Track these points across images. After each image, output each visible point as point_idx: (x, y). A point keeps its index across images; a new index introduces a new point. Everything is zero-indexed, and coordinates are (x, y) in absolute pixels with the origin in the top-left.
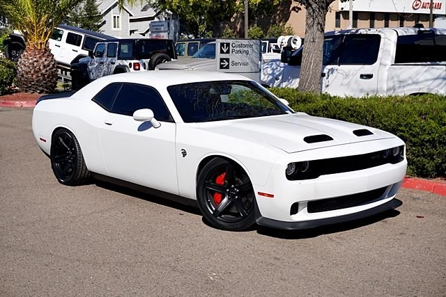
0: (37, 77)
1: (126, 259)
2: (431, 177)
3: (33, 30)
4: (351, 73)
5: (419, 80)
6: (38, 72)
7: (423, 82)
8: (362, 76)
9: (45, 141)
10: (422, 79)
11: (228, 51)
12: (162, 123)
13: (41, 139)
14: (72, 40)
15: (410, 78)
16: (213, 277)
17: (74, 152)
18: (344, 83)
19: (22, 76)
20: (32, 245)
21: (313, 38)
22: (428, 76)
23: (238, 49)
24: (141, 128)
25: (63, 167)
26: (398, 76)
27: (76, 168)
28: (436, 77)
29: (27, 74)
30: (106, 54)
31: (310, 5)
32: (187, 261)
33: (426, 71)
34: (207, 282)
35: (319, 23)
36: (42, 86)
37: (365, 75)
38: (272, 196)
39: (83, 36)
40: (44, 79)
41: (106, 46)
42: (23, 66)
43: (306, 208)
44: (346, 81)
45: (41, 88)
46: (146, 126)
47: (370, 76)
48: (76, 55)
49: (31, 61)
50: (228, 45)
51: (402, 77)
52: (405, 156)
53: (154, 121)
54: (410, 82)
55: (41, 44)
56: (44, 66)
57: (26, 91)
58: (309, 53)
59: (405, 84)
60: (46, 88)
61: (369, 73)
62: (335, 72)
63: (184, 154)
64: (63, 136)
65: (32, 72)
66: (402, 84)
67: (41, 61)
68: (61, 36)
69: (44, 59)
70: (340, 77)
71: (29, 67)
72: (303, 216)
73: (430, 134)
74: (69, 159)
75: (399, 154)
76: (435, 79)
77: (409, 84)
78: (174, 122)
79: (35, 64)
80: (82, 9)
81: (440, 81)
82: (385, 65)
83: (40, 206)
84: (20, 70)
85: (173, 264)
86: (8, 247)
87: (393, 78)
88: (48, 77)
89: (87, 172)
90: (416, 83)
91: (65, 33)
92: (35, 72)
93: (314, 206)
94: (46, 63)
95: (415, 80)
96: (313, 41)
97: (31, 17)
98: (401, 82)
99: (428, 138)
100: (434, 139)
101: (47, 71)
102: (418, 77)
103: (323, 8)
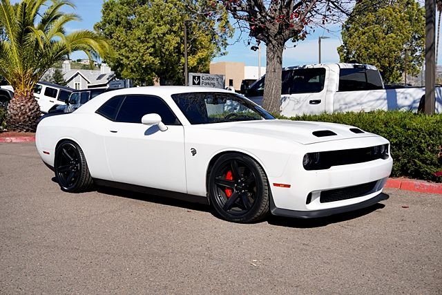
0: (24, 118)
1: (156, 250)
2: (396, 176)
3: (21, 80)
4: (302, 99)
5: (363, 101)
6: (24, 114)
7: (366, 103)
8: (311, 102)
9: (48, 153)
10: (365, 101)
11: (199, 82)
12: (169, 126)
13: (44, 152)
14: (49, 93)
15: (355, 100)
16: (255, 263)
17: (79, 161)
18: (296, 108)
19: (11, 117)
20: (54, 241)
21: (274, 69)
22: (371, 98)
23: (207, 81)
24: (148, 132)
25: (66, 176)
26: (344, 99)
27: (80, 176)
28: (378, 98)
29: (15, 116)
30: (79, 101)
31: (271, 42)
32: (219, 250)
33: (369, 94)
34: (252, 268)
35: (278, 57)
36: (28, 126)
37: (314, 101)
38: (289, 186)
39: (58, 89)
40: (30, 120)
41: (80, 95)
42: (11, 110)
43: (319, 198)
44: (298, 106)
45: (27, 128)
46: (153, 129)
47: (318, 102)
48: (53, 105)
49: (18, 105)
50: (199, 77)
51: (348, 100)
52: (389, 154)
53: (162, 125)
54: (355, 103)
55: (27, 91)
56: (30, 110)
57: (14, 130)
58: (271, 81)
59: (350, 105)
60: (31, 127)
61: (317, 99)
62: (287, 100)
63: (194, 152)
64: (67, 147)
65: (20, 114)
66: (347, 106)
67: (27, 106)
68: (40, 90)
69: (29, 104)
70: (292, 103)
71: (17, 110)
72: (316, 205)
73: (396, 138)
74: (72, 169)
75: (384, 152)
76: (378, 100)
77: (353, 106)
78: (181, 124)
79: (22, 107)
80: (52, 77)
81: (382, 101)
82: (332, 92)
83: (50, 209)
84: (9, 113)
85: (206, 253)
86: (29, 244)
87: (339, 101)
88: (33, 118)
89: (90, 179)
90: (361, 104)
91: (44, 88)
92: (23, 114)
93: (327, 196)
94: (31, 107)
95: (359, 102)
96: (274, 71)
97: (18, 70)
98: (346, 104)
99: (395, 141)
100: (400, 141)
101: (32, 113)
102: (362, 99)
103: (281, 45)
